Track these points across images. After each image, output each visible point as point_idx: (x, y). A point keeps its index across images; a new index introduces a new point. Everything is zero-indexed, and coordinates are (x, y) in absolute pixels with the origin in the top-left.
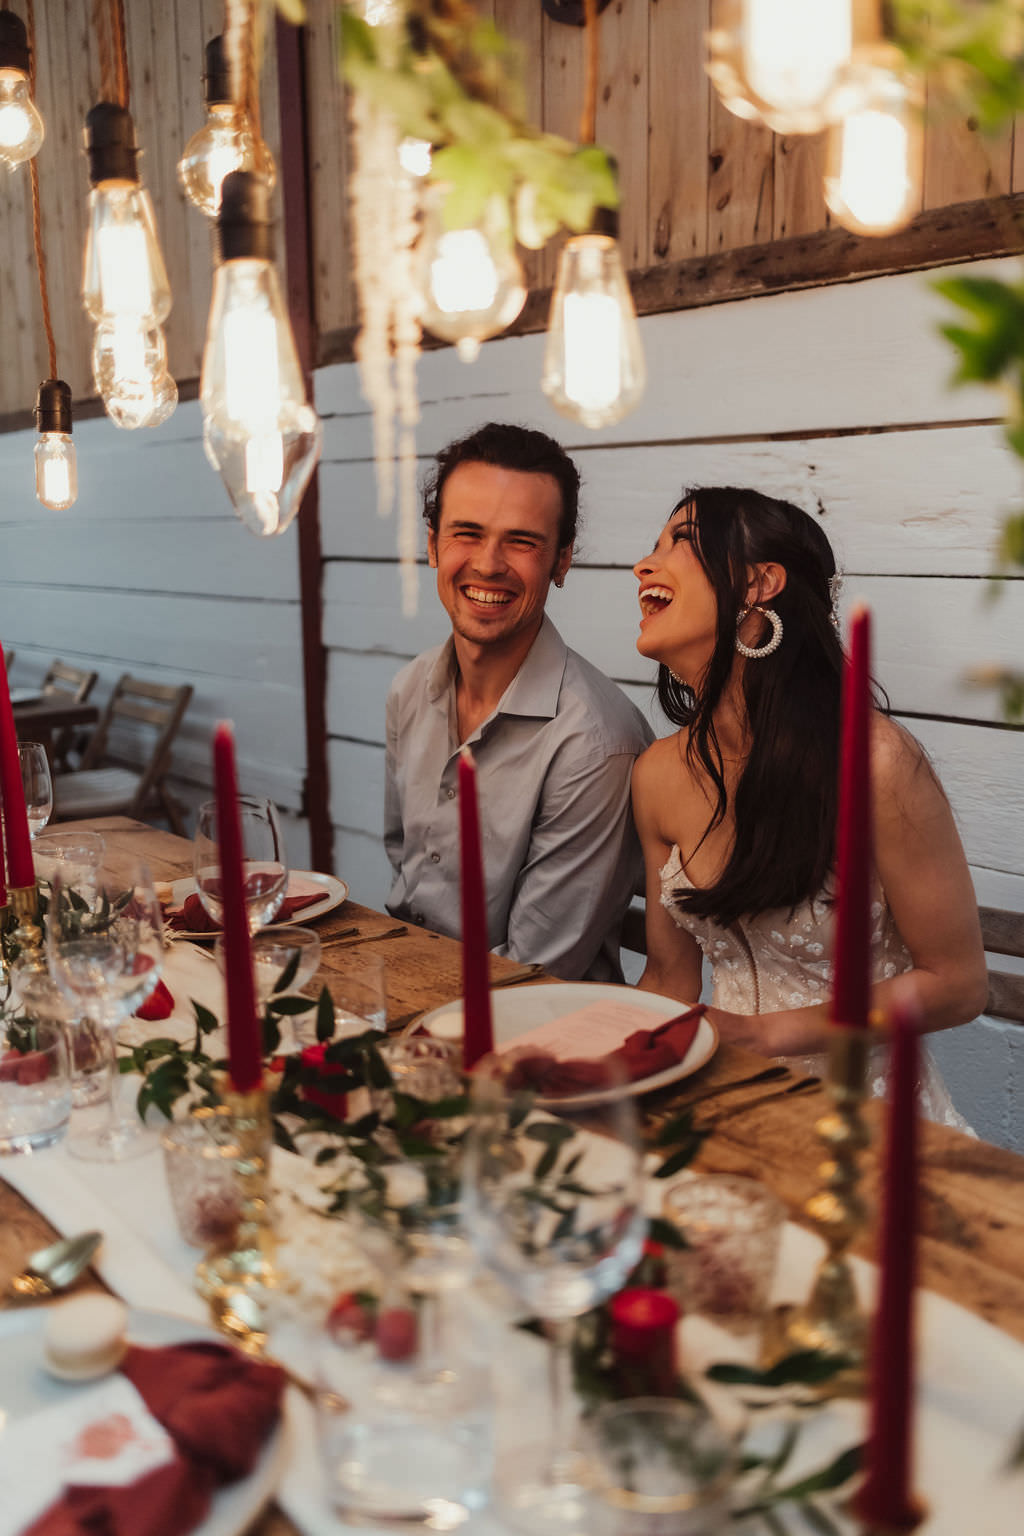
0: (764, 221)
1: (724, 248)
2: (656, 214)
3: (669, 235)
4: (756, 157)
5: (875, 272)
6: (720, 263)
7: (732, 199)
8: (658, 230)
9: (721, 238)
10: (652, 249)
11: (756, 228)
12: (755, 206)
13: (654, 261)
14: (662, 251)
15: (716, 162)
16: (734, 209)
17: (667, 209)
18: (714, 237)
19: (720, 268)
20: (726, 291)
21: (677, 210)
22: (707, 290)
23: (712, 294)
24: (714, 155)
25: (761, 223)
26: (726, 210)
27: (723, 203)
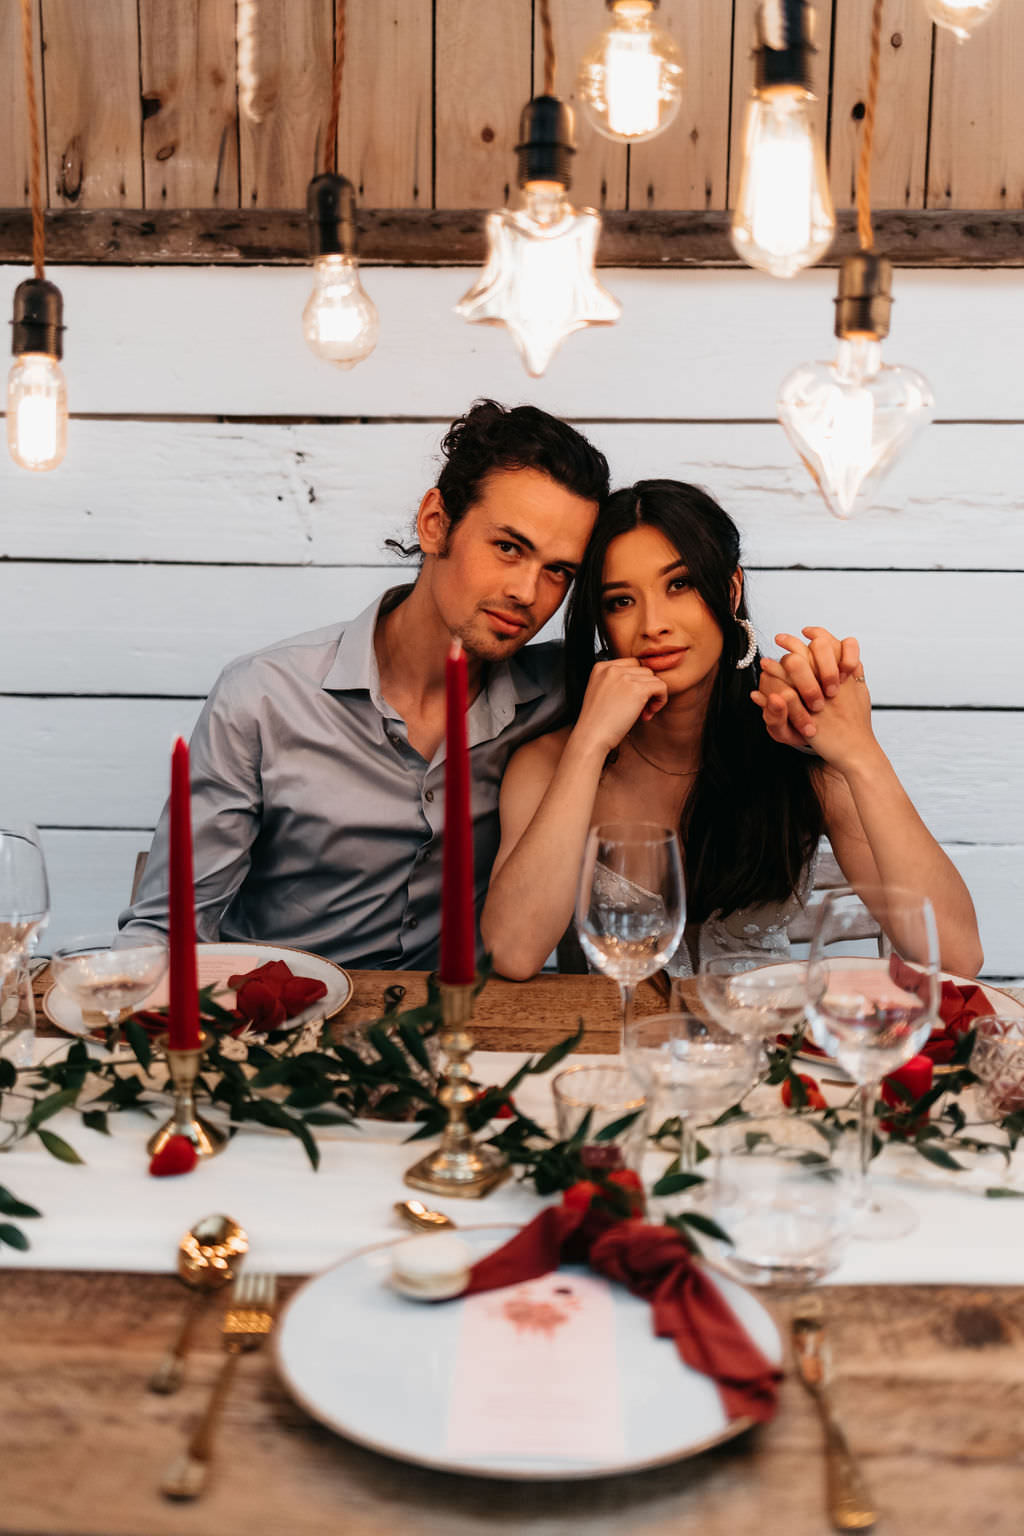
0: (228, 183)
1: (169, 205)
2: (57, 148)
3: (81, 176)
4: (212, 112)
5: (382, 261)
6: (175, 221)
7: (181, 150)
8: (63, 167)
9: (164, 193)
10: (53, 189)
11: (216, 190)
12: (215, 166)
13: (57, 203)
14: (71, 193)
15: (150, 106)
16: (182, 163)
17: (77, 144)
18: (153, 189)
19: (175, 226)
20: (189, 253)
21: (93, 146)
22: (158, 249)
23: (165, 254)
24: (150, 97)
25: (223, 186)
26: (171, 162)
27: (166, 153)
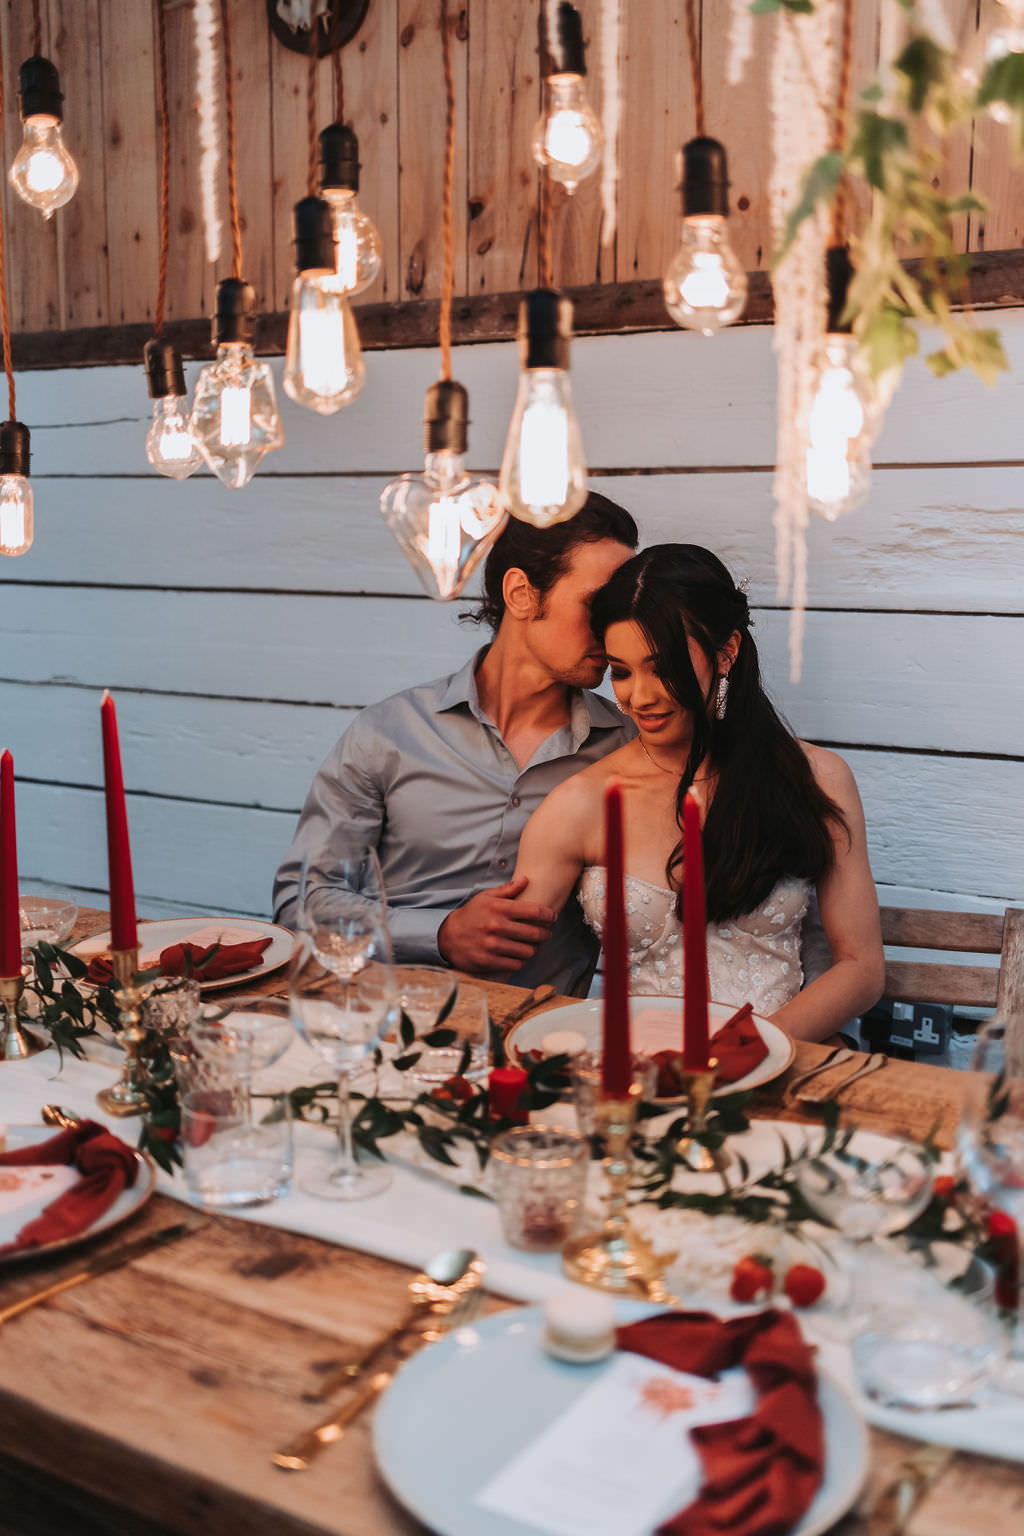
0: (532, 268)
1: (486, 291)
2: (407, 251)
3: (424, 273)
4: (520, 208)
5: (649, 327)
6: (486, 305)
7: (496, 245)
8: (411, 266)
9: (483, 281)
10: (404, 285)
11: (522, 275)
12: (521, 255)
13: (406, 297)
14: (416, 287)
15: (475, 208)
16: (496, 255)
17: (421, 247)
18: (475, 279)
19: (485, 310)
20: (494, 333)
21: (432, 249)
22: (472, 331)
23: (477, 334)
24: (474, 202)
25: (527, 271)
26: (488, 255)
27: (485, 248)
